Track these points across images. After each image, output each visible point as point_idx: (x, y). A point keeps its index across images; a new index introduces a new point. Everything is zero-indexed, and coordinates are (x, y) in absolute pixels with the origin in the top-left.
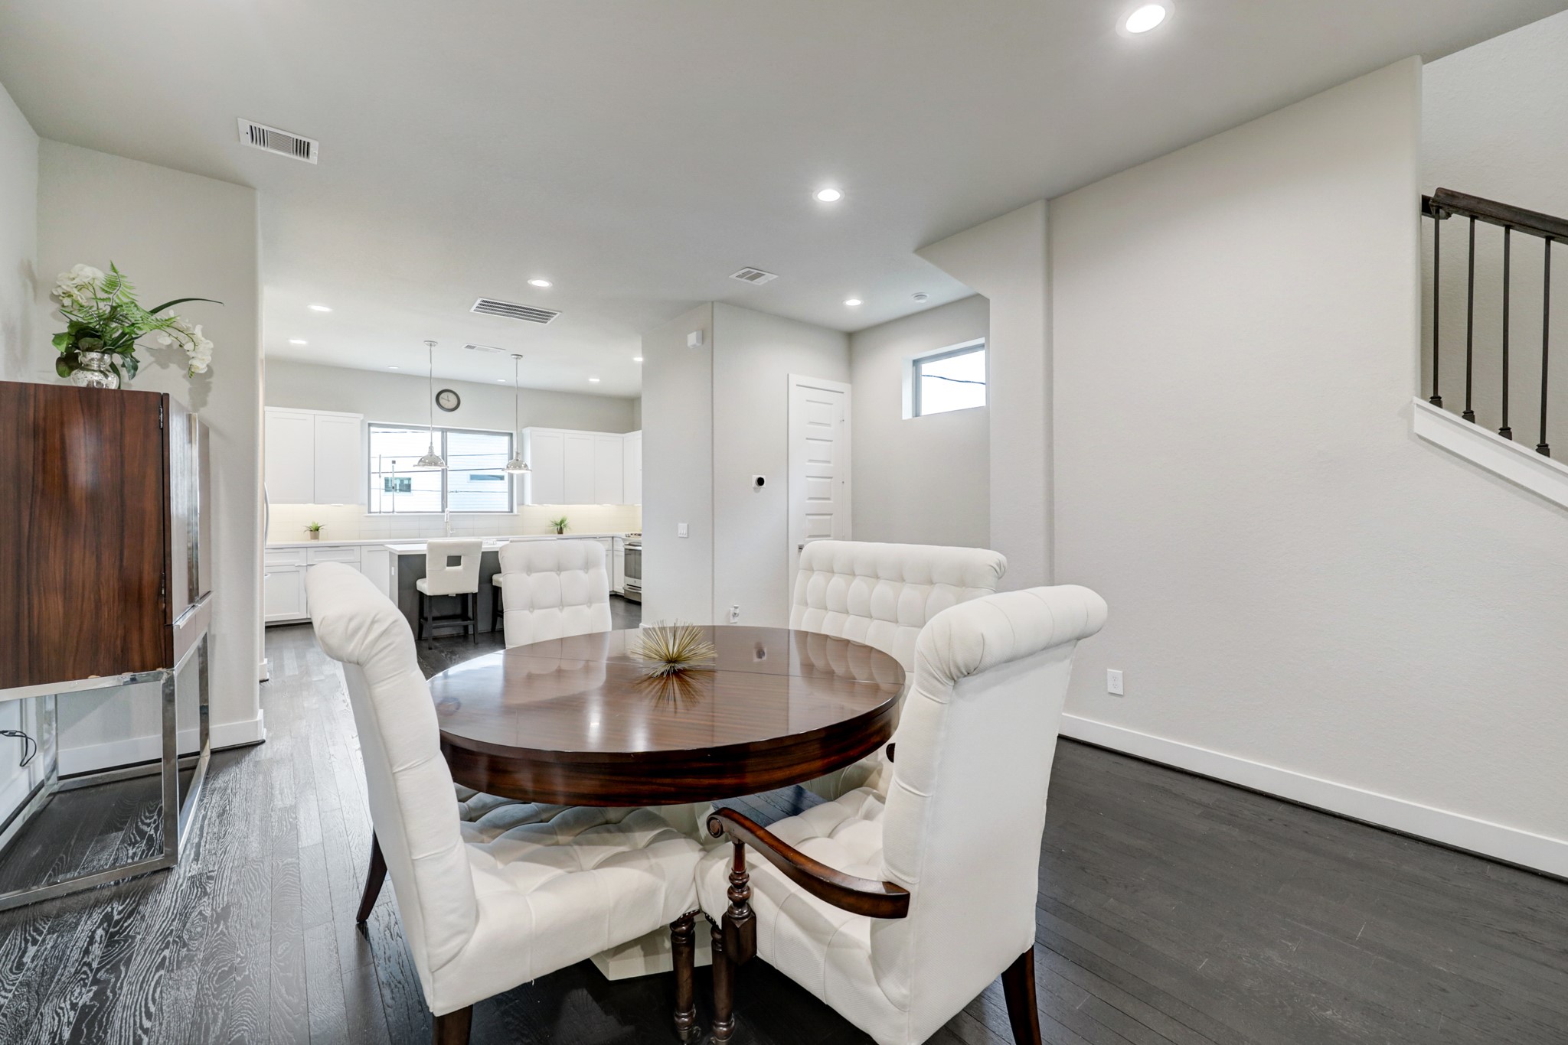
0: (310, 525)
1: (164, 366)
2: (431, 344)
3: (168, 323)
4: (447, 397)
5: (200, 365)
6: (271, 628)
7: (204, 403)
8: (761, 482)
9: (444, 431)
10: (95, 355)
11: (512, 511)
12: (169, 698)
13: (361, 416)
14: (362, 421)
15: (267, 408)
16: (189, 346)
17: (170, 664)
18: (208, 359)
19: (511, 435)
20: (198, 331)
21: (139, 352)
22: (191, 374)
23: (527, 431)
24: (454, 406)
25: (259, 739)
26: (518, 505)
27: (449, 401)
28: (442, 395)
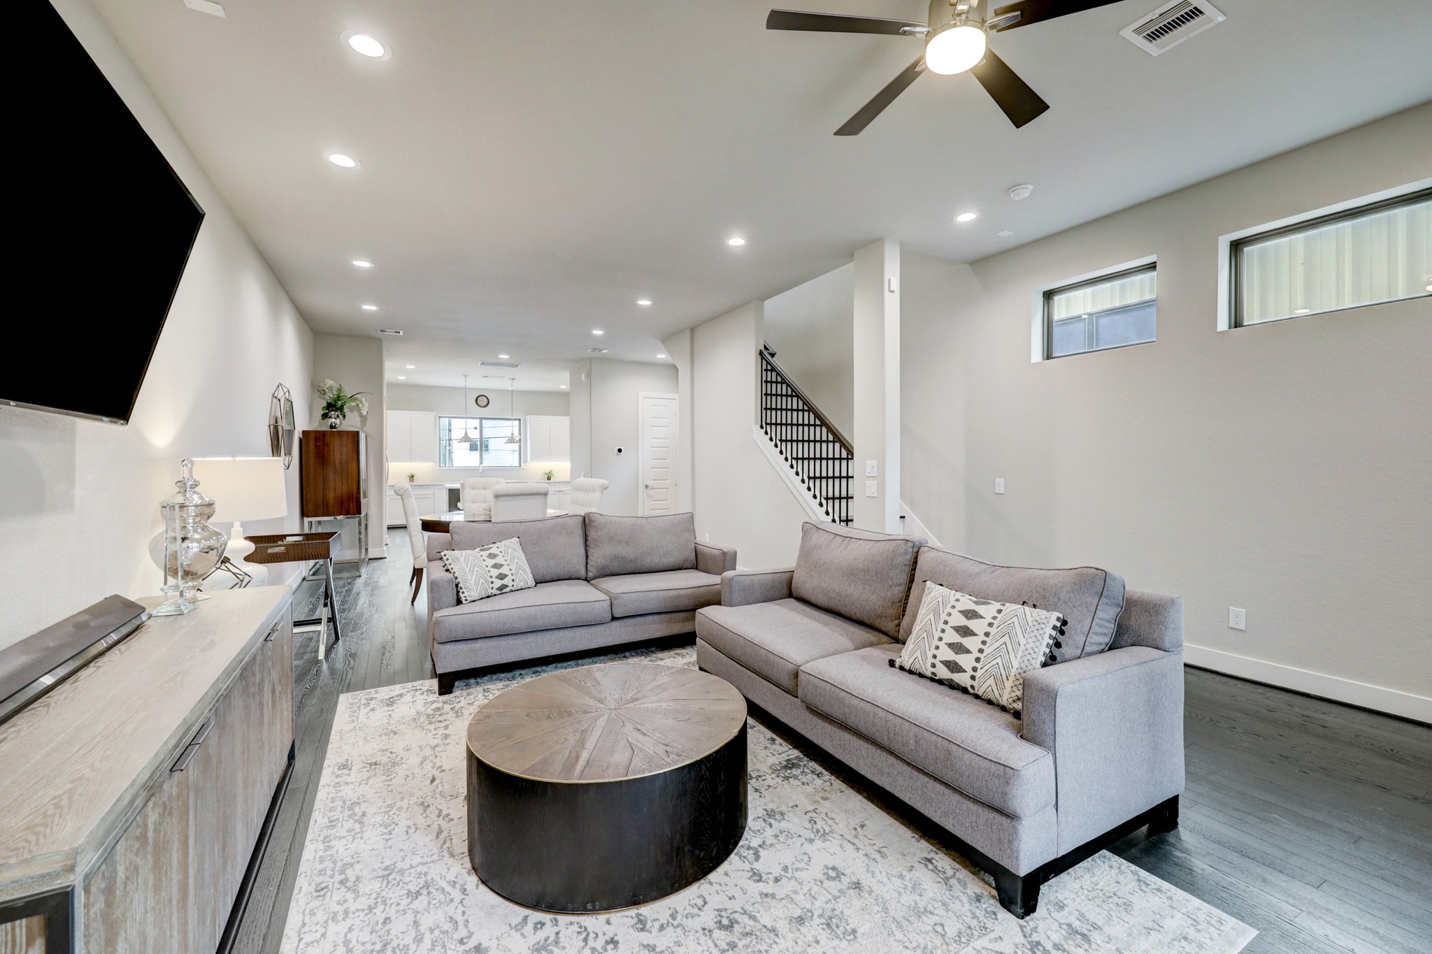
0: (409, 474)
1: (352, 412)
2: (466, 376)
3: (355, 399)
4: (482, 400)
5: (364, 413)
6: (390, 528)
7: (365, 425)
8: (620, 451)
9: (481, 419)
10: (333, 413)
11: (520, 466)
12: (360, 524)
13: (434, 413)
14: (435, 416)
15: (388, 411)
16: (360, 405)
17: (360, 514)
18: (367, 410)
19: (520, 420)
20: (363, 400)
21: (346, 410)
22: (361, 416)
23: (528, 417)
24: (487, 402)
25: (384, 556)
26: (524, 462)
27: (483, 401)
28: (479, 398)
